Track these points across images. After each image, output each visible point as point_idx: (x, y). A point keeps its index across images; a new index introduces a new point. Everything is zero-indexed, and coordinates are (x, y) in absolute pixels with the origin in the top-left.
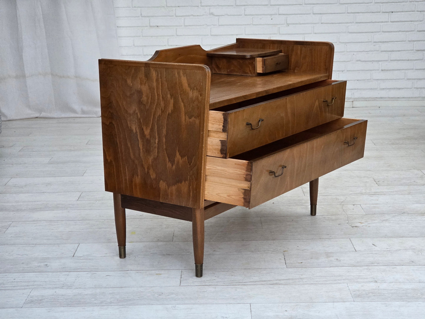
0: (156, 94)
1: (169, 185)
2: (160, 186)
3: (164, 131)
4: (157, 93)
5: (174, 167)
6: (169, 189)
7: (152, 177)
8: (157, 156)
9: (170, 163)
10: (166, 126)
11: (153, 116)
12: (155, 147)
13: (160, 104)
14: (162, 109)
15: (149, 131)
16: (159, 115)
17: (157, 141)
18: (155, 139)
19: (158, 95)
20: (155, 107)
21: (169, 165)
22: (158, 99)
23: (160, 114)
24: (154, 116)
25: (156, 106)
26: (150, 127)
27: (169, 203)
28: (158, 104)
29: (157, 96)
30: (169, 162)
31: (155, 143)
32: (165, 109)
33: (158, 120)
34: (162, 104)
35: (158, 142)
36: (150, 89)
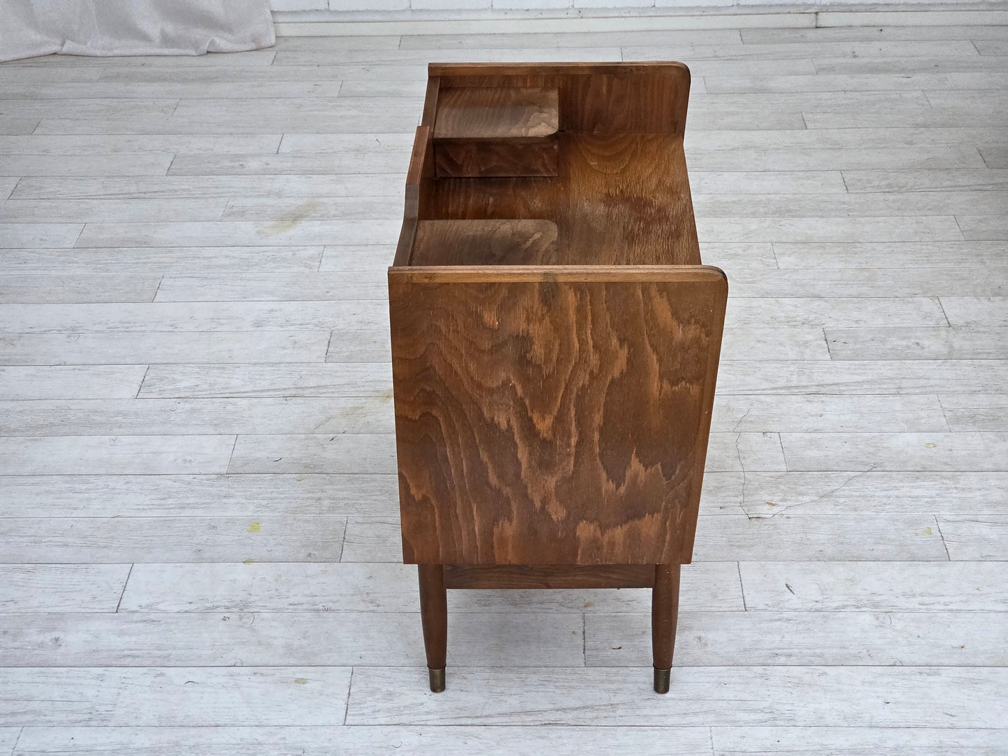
0: (576, 340)
1: (604, 528)
2: (578, 534)
3: (598, 419)
4: (578, 337)
5: (622, 489)
6: (606, 535)
7: (554, 517)
8: (573, 473)
9: (610, 481)
10: (602, 408)
11: (563, 385)
12: (569, 455)
13: (586, 362)
14: (592, 372)
15: (549, 421)
16: (583, 385)
17: (574, 441)
18: (569, 437)
19: (582, 342)
20: (571, 368)
21: (608, 486)
22: (581, 350)
23: (587, 383)
24: (566, 388)
25: (574, 367)
26: (555, 412)
27: (604, 563)
28: (583, 360)
29: (577, 345)
30: (608, 480)
31: (569, 445)
32: (601, 371)
33: (578, 396)
34: (594, 359)
35: (578, 444)
36: (556, 329)
